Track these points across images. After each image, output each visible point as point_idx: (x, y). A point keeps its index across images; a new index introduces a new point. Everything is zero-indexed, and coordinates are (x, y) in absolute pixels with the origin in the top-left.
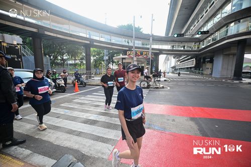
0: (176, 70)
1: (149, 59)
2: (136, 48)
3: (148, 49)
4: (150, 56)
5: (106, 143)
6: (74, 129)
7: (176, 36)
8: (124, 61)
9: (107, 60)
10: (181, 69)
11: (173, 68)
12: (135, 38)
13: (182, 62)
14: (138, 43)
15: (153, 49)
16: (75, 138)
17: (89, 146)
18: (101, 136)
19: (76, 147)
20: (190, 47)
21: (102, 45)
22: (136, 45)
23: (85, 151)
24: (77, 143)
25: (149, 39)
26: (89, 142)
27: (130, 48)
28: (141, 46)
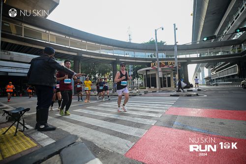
0: (212, 81)
1: (176, 67)
2: (160, 60)
3: (174, 59)
4: (176, 65)
5: (125, 139)
6: (93, 124)
7: (205, 39)
8: (148, 73)
9: (132, 75)
10: (219, 79)
11: (207, 79)
12: (159, 50)
13: (219, 70)
14: (162, 55)
15: (179, 59)
16: (92, 131)
17: (105, 139)
18: (119, 131)
19: (90, 138)
20: (227, 52)
21: (127, 60)
22: (159, 58)
23: (99, 143)
24: (92, 135)
25: (174, 50)
26: (106, 136)
27: (154, 61)
28: (165, 57)
